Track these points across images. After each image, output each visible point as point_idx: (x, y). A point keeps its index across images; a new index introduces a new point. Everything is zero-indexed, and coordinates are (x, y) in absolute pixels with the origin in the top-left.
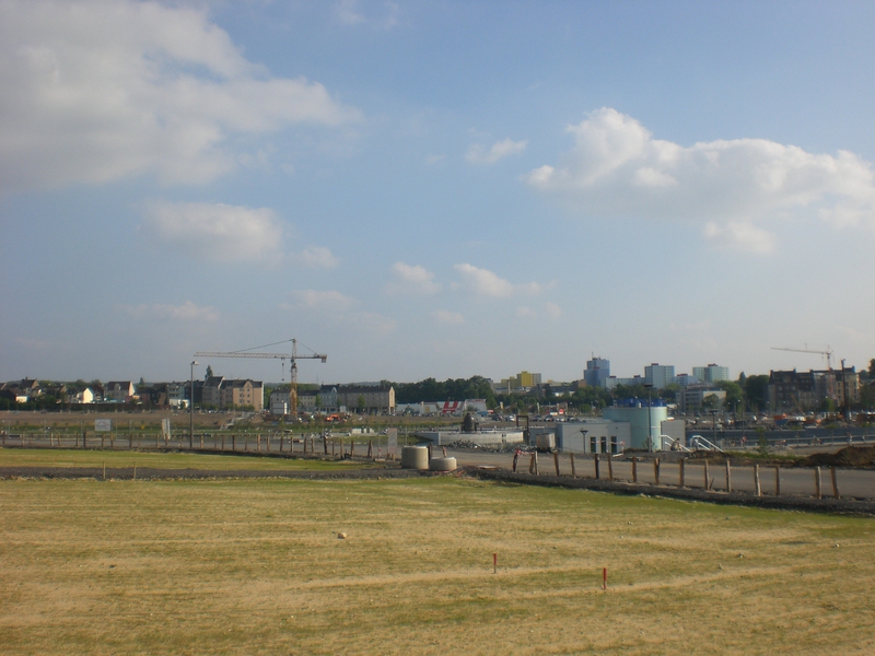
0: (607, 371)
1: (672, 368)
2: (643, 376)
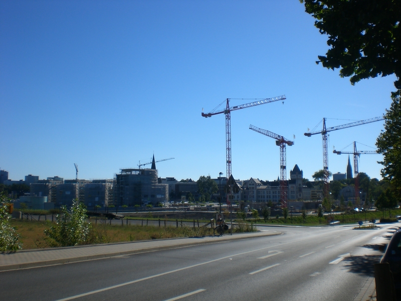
0: (7, 177)
1: (38, 177)
2: (24, 180)
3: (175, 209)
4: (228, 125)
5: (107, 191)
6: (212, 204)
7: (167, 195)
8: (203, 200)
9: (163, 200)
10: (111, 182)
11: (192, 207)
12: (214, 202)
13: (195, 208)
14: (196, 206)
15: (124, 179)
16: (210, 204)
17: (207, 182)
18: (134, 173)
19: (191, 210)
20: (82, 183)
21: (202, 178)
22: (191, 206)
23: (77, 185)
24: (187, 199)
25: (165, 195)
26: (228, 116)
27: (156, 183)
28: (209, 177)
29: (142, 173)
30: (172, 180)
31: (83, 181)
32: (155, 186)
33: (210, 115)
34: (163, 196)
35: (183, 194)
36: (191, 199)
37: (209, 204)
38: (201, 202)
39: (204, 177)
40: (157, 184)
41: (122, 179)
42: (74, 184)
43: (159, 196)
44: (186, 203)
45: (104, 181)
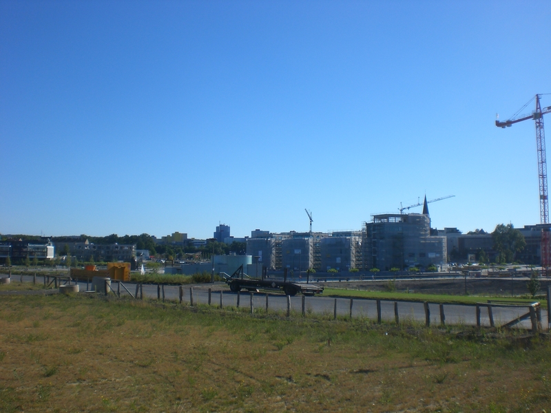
0: (229, 233)
1: (268, 232)
3: (458, 275)
4: (540, 138)
5: (353, 248)
6: (517, 266)
7: (445, 254)
8: (503, 261)
9: (439, 260)
10: (359, 235)
11: (484, 272)
12: (520, 263)
13: (489, 273)
14: (490, 270)
15: (378, 230)
16: (514, 266)
17: (508, 233)
18: (392, 220)
19: (484, 276)
20: (318, 236)
21: (500, 227)
22: (484, 270)
23: (311, 240)
24: (477, 259)
25: (441, 252)
26: (539, 123)
27: (427, 234)
28: (511, 226)
29: (405, 221)
30: (452, 231)
31: (319, 234)
32: (425, 239)
33: (509, 123)
34: (438, 255)
35: (471, 252)
36: (483, 258)
37: (511, 266)
38: (499, 263)
39: (502, 226)
40: (428, 236)
41: (374, 230)
42: (306, 239)
43: (432, 255)
44: (475, 265)
45: (349, 234)
